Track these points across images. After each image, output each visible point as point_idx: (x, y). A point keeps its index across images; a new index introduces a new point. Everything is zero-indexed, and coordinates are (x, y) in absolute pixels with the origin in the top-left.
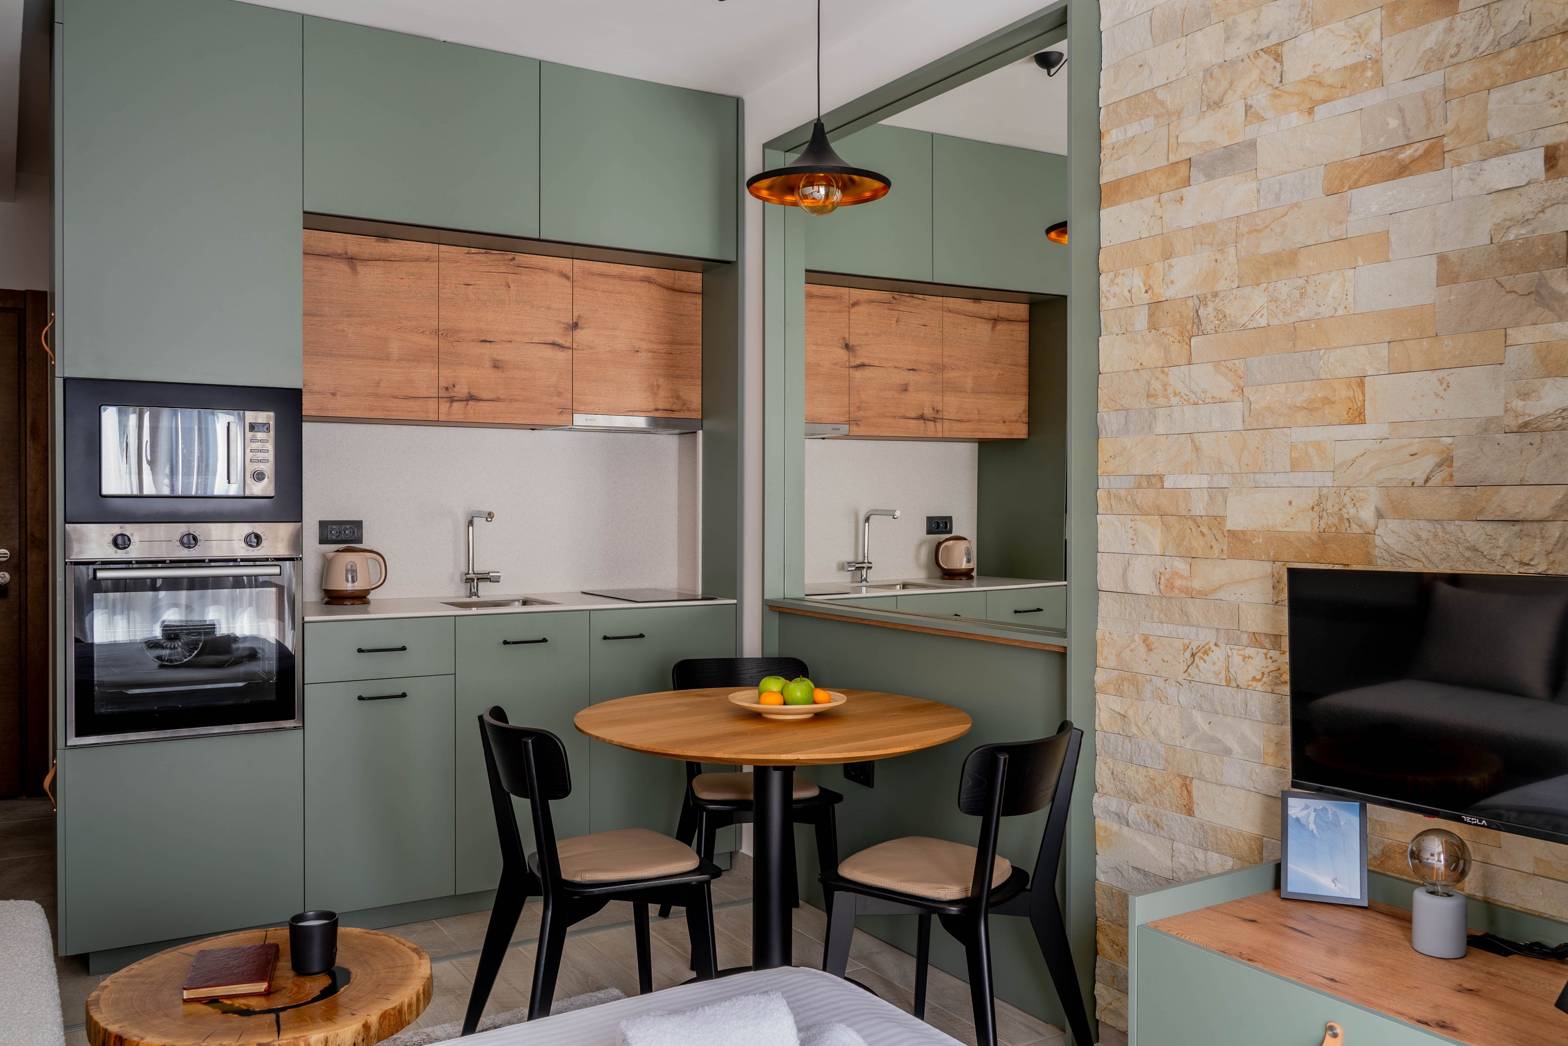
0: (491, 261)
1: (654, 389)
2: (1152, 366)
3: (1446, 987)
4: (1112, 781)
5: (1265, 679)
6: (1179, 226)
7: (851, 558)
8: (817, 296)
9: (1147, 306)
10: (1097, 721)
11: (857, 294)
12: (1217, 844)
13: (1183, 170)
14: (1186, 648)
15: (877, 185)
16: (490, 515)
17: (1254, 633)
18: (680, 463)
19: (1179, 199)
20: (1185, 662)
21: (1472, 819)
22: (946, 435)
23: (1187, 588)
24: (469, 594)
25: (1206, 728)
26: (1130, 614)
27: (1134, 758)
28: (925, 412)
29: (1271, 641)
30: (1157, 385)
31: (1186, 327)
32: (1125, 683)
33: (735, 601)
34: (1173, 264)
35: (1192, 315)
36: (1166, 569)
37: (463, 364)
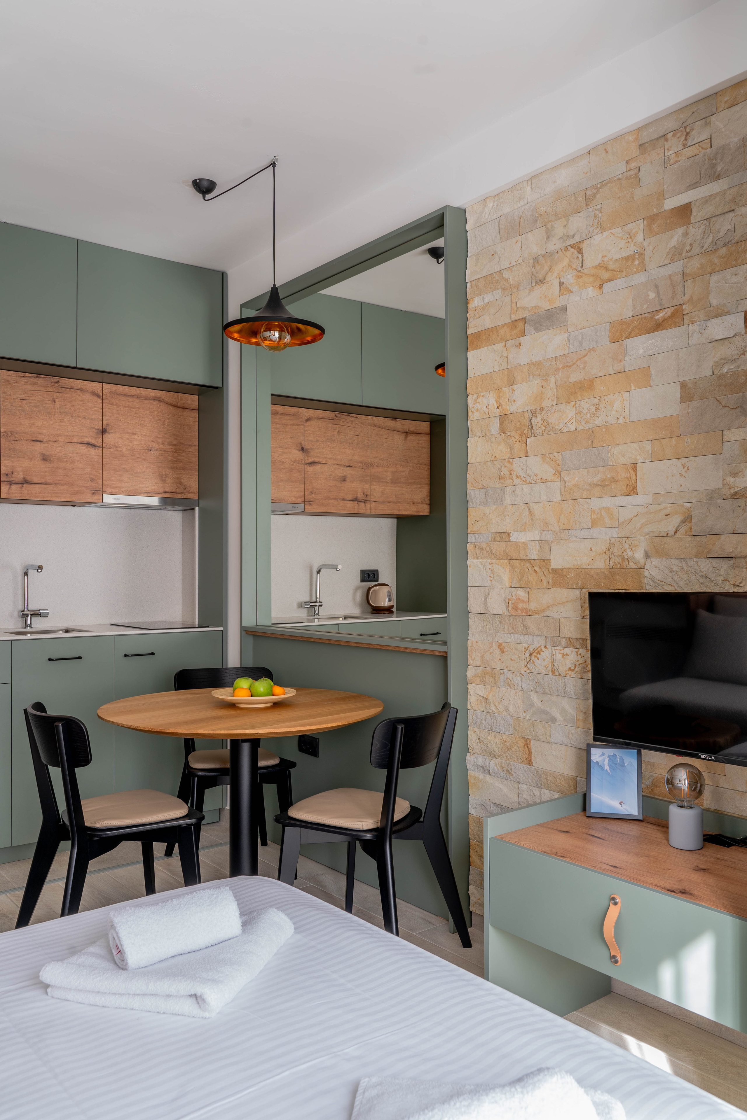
0: (41, 382)
1: (163, 478)
2: (502, 458)
3: (688, 868)
4: (479, 744)
5: (576, 669)
6: (518, 363)
7: (307, 599)
8: (281, 414)
9: (498, 417)
10: (468, 703)
11: (309, 413)
12: (547, 784)
13: (521, 325)
14: (526, 650)
15: (317, 332)
16: (40, 568)
17: (569, 638)
18: (183, 531)
19: (518, 345)
20: (526, 660)
21: (706, 756)
22: (373, 512)
23: (526, 609)
24: (24, 626)
25: (539, 704)
26: (490, 628)
27: (493, 727)
28: (358, 496)
29: (580, 643)
30: (505, 471)
31: (523, 431)
32: (486, 676)
33: (221, 629)
34: (515, 389)
35: (527, 423)
36: (512, 596)
37: (19, 457)
